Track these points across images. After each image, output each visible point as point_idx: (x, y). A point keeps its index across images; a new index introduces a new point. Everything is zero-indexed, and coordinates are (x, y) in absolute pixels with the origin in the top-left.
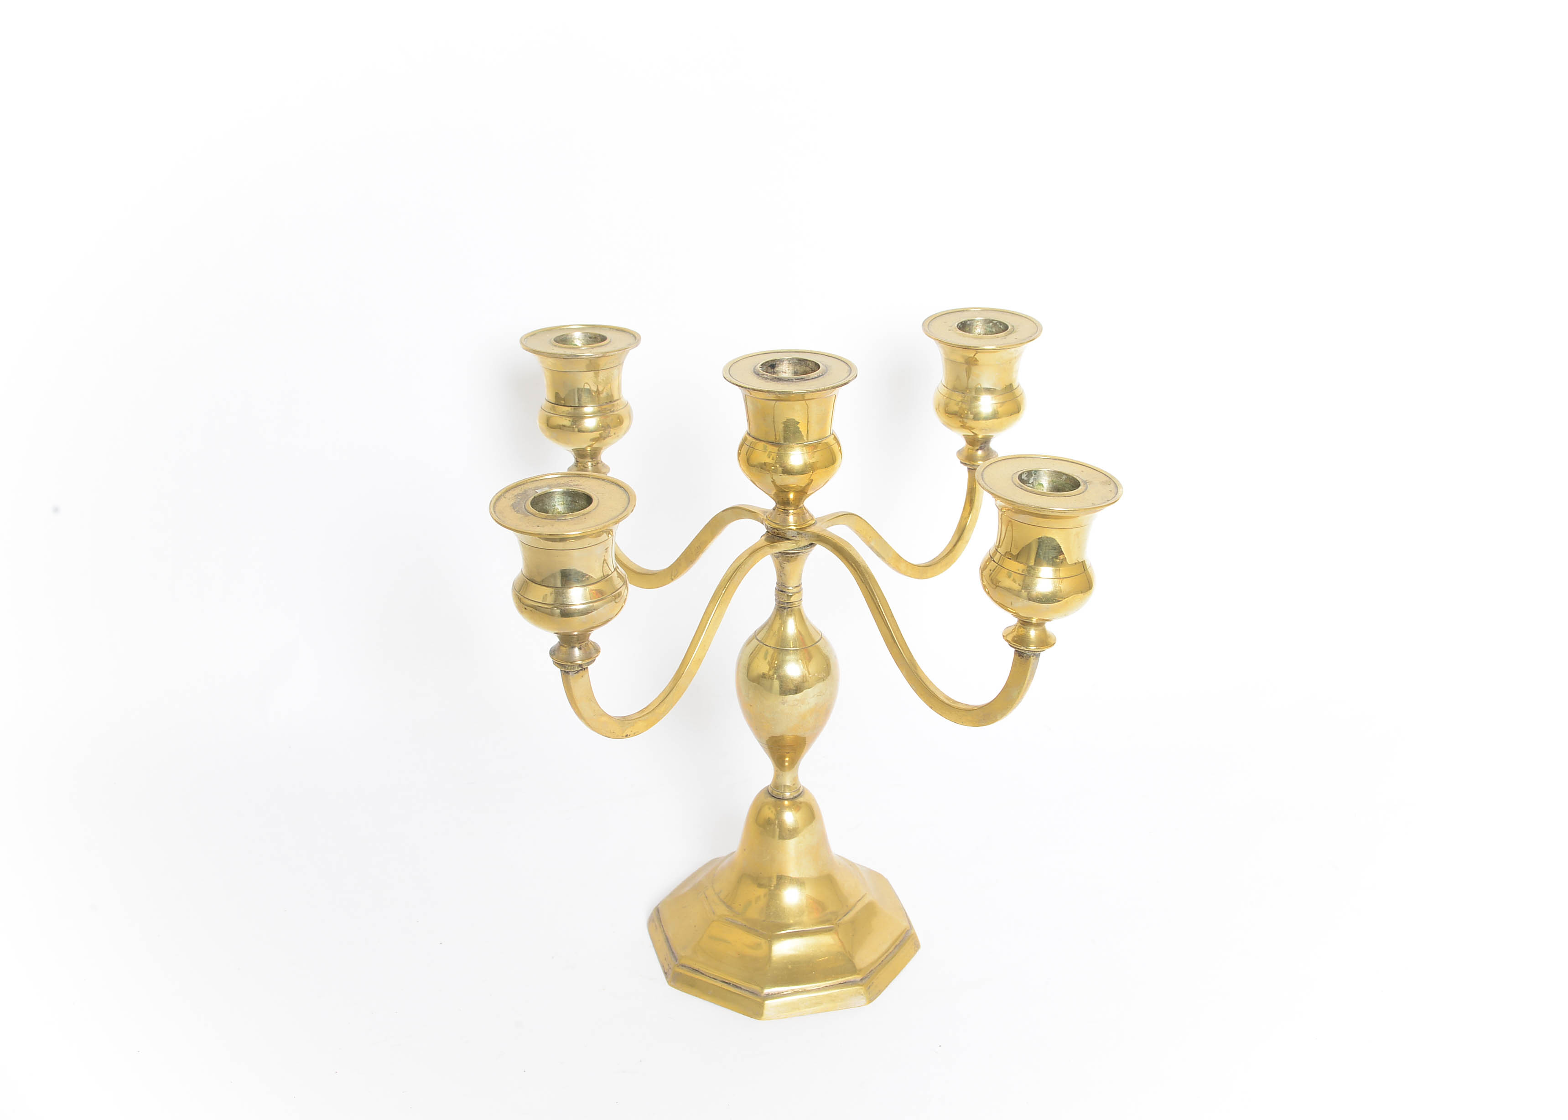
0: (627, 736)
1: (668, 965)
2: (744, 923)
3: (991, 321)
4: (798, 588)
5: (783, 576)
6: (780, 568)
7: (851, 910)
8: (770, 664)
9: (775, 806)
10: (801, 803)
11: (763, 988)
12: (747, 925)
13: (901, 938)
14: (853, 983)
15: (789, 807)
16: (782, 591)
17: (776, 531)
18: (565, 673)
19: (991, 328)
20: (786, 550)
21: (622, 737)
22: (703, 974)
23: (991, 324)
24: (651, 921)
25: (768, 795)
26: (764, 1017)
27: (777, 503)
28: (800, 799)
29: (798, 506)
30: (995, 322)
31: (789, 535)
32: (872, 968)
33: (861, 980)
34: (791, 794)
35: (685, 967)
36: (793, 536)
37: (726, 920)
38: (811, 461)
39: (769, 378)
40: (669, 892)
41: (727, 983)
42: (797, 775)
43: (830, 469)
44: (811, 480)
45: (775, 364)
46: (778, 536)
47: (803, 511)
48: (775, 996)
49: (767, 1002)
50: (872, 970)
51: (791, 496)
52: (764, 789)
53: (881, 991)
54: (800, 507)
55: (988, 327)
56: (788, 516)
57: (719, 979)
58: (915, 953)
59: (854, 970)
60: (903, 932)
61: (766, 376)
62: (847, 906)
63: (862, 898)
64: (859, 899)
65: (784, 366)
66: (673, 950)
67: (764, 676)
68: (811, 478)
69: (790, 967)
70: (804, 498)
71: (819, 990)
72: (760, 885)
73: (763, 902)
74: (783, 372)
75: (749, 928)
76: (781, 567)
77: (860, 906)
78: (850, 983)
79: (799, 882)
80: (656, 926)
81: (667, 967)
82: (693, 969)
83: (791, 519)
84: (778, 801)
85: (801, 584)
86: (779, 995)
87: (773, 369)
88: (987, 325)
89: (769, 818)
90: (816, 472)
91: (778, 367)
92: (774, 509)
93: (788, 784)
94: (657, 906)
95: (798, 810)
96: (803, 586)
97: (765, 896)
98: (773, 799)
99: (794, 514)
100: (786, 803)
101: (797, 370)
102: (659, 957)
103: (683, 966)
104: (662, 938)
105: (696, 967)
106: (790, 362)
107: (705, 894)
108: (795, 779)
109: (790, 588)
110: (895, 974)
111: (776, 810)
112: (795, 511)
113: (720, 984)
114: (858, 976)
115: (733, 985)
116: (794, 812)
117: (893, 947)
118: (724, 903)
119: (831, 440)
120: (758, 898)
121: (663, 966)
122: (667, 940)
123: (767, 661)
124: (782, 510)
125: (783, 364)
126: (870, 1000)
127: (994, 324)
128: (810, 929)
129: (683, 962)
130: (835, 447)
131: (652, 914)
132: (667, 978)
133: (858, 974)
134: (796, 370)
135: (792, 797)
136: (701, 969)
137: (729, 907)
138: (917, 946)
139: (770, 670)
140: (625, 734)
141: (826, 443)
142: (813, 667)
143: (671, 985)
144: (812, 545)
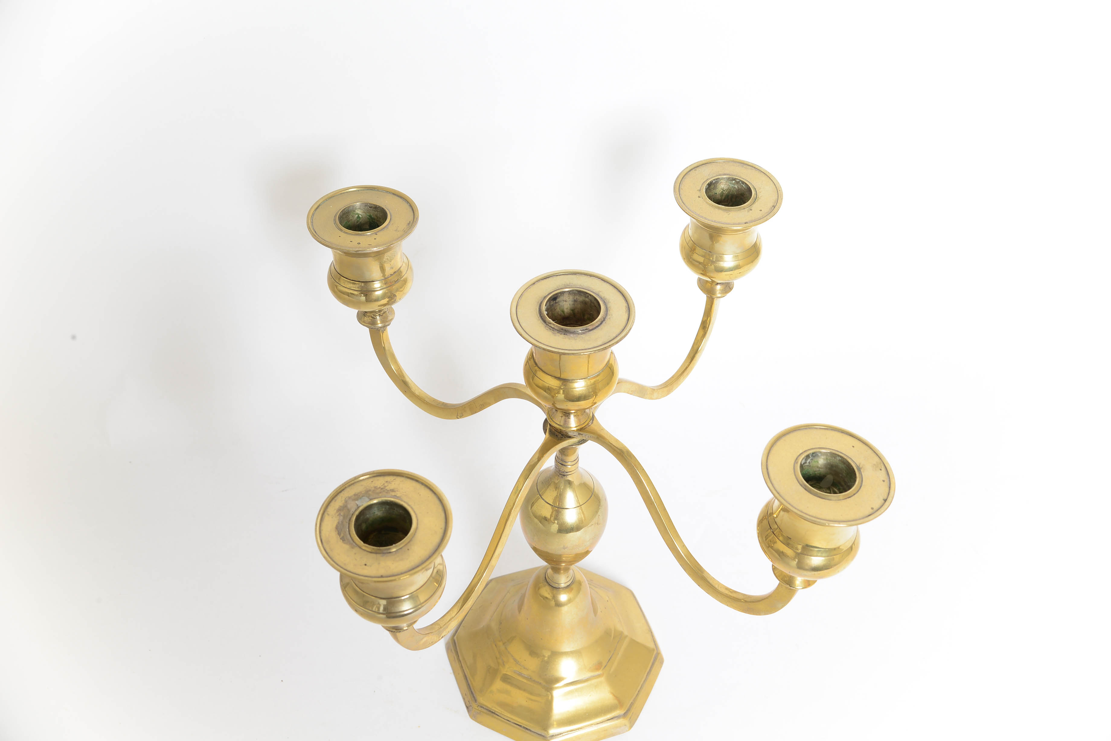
1: (469, 701)
3: (735, 179)
7: (614, 656)
9: (552, 591)
12: (532, 677)
13: (650, 664)
14: (618, 717)
15: (564, 592)
19: (734, 184)
22: (498, 716)
23: (734, 182)
30: (737, 180)
31: (570, 434)
32: (632, 700)
33: (624, 714)
34: (565, 584)
35: (483, 708)
36: (575, 436)
39: (555, 328)
45: (557, 297)
55: (730, 183)
61: (553, 326)
65: (565, 296)
66: (472, 690)
67: (545, 519)
68: (594, 402)
71: (591, 726)
74: (563, 301)
75: (534, 681)
80: (454, 657)
82: (490, 711)
84: (554, 589)
87: (555, 300)
88: (730, 182)
90: (598, 395)
91: (559, 297)
98: (550, 587)
100: (561, 590)
101: (577, 299)
102: (461, 692)
103: (481, 707)
104: (460, 673)
105: (493, 709)
106: (571, 293)
109: (569, 463)
111: (553, 594)
114: (621, 711)
115: (524, 727)
116: (567, 594)
117: (646, 674)
122: (466, 677)
124: (564, 414)
125: (564, 295)
126: (632, 726)
127: (736, 182)
128: (583, 678)
129: (481, 702)
132: (468, 711)
133: (621, 709)
134: (575, 298)
135: (566, 586)
136: (497, 711)
138: (663, 662)
139: (550, 514)
143: (472, 719)
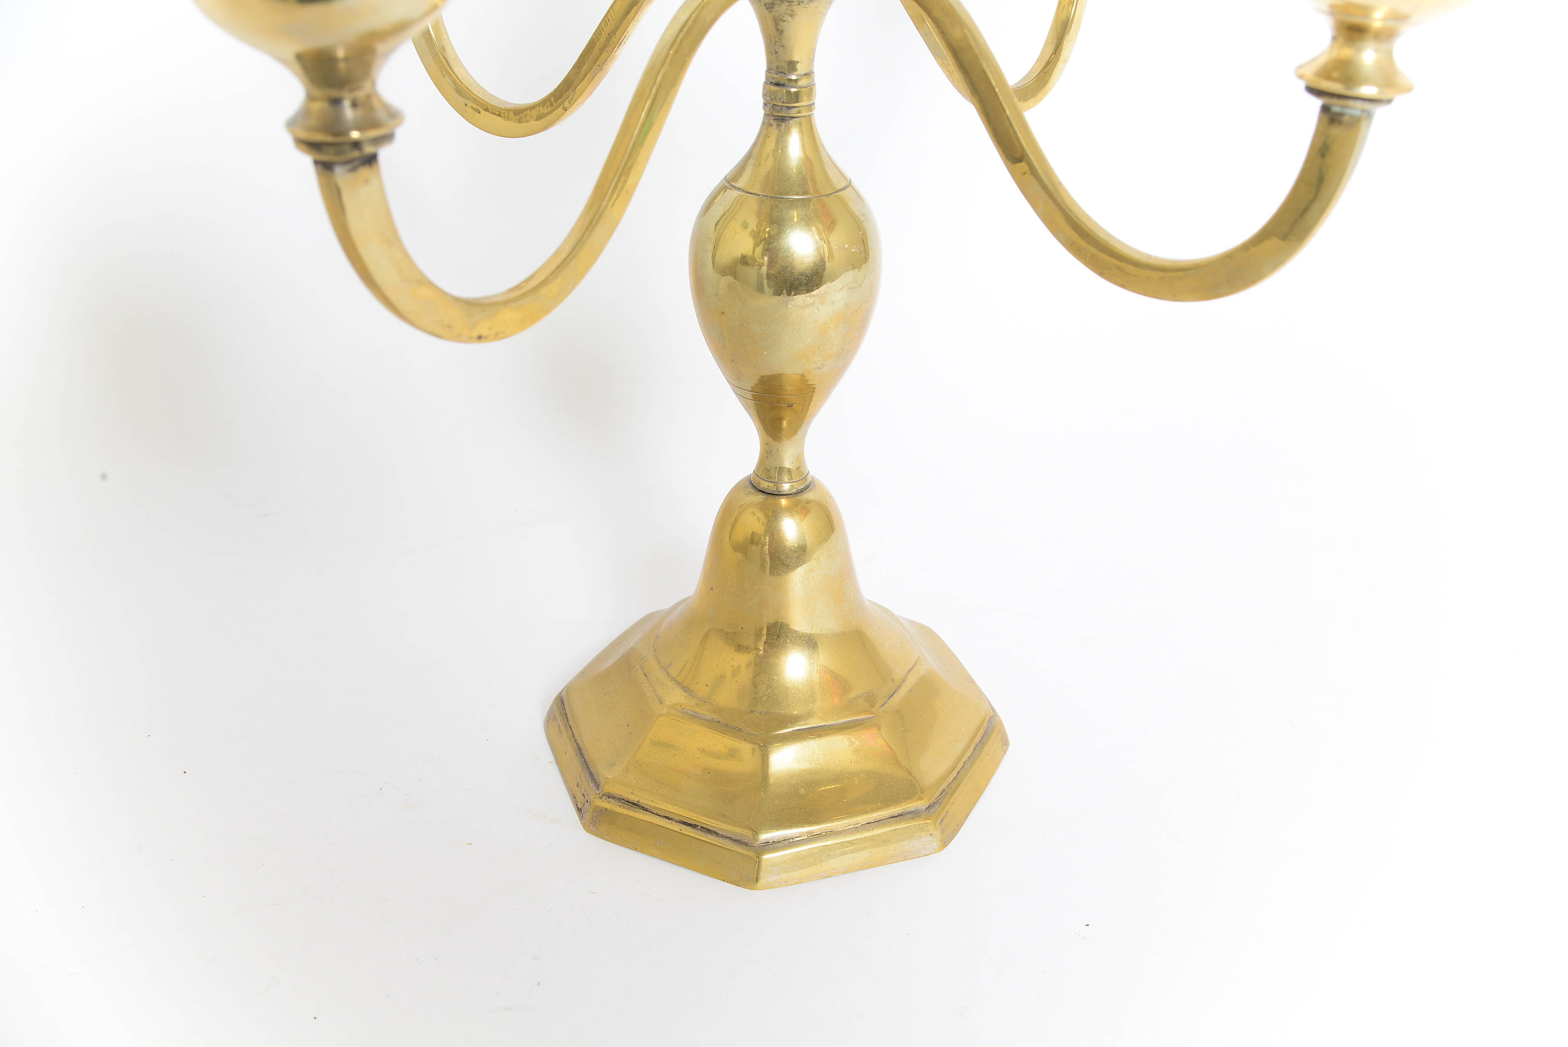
0: (480, 338)
1: (583, 795)
2: (715, 717)
4: (808, 78)
5: (781, 51)
6: (775, 33)
7: (899, 687)
8: (755, 235)
9: (763, 508)
10: (808, 502)
11: (756, 833)
12: (721, 720)
13: (982, 731)
14: (914, 814)
15: (790, 510)
16: (778, 84)
18: (325, 167)
21: (470, 340)
22: (646, 810)
24: (550, 720)
25: (753, 490)
26: (762, 882)
28: (808, 496)
32: (944, 786)
33: (927, 808)
34: (792, 486)
35: (614, 798)
37: (684, 713)
40: (580, 669)
41: (690, 825)
42: (803, 450)
48: (778, 845)
49: (766, 857)
50: (944, 790)
52: (745, 478)
53: (959, 826)
57: (676, 818)
58: (1003, 756)
59: (912, 789)
60: (984, 720)
62: (893, 680)
63: (914, 666)
64: (910, 667)
66: (591, 769)
67: (743, 259)
69: (802, 791)
71: (856, 829)
72: (740, 648)
73: (745, 676)
75: (727, 725)
76: (777, 30)
77: (911, 681)
78: (910, 816)
79: (810, 642)
80: (559, 727)
81: (579, 797)
82: (629, 802)
84: (771, 499)
86: (787, 842)
89: (753, 534)
93: (787, 464)
94: (560, 693)
95: (805, 515)
97: (748, 665)
98: (761, 497)
100: (784, 502)
102: (566, 781)
103: (609, 797)
104: (570, 749)
105: (634, 798)
107: (642, 669)
108: (800, 458)
110: (978, 792)
111: (766, 516)
113: (677, 827)
114: (919, 802)
115: (702, 827)
116: (798, 518)
117: (973, 746)
118: (679, 683)
120: (736, 671)
121: (574, 797)
122: (580, 751)
123: (749, 230)
126: (945, 843)
128: (834, 722)
129: (608, 788)
131: (551, 707)
132: (581, 817)
133: (921, 799)
135: (794, 491)
136: (643, 802)
137: (686, 689)
138: (1005, 743)
139: (756, 245)
140: (475, 334)
142: (837, 238)
143: (589, 831)
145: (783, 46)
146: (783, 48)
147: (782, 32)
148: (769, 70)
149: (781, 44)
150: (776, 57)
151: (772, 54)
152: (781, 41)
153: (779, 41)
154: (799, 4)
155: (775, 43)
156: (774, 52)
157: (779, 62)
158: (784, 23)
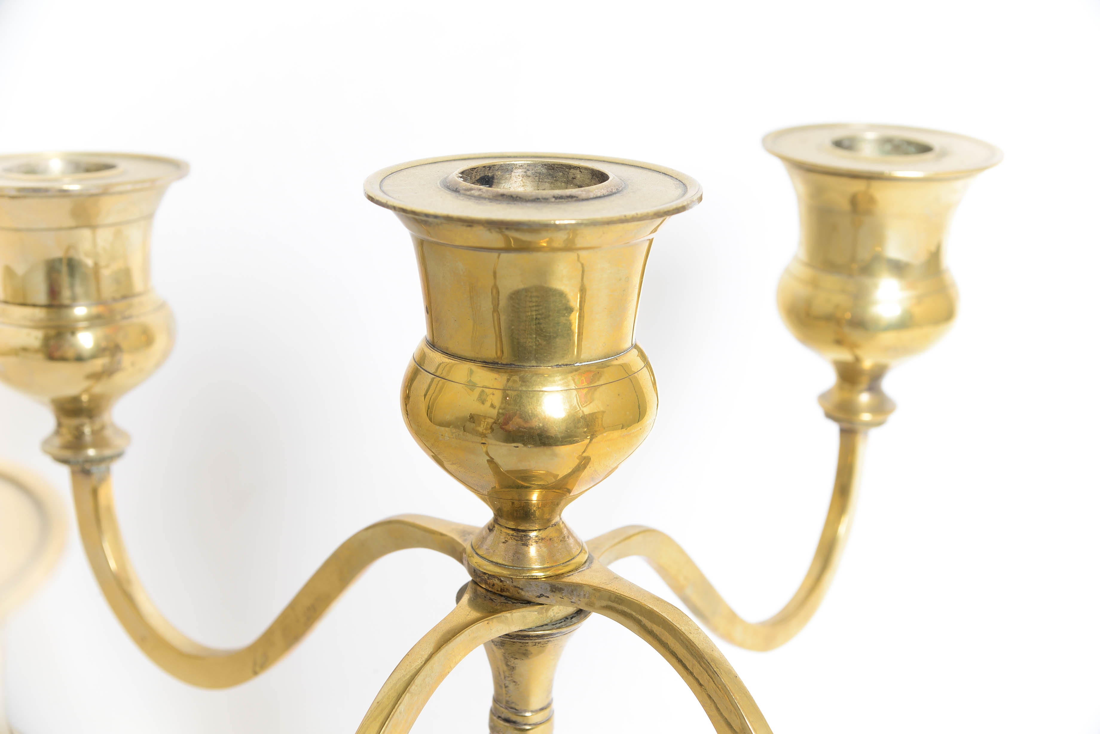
4: (545, 713)
5: (511, 686)
6: (505, 668)
16: (507, 720)
17: (496, 581)
20: (522, 628)
27: (499, 513)
29: (549, 520)
31: (528, 590)
36: (538, 593)
38: (587, 410)
39: (484, 195)
43: (635, 429)
44: (585, 458)
45: (494, 174)
46: (502, 596)
47: (560, 531)
51: (535, 497)
54: (553, 522)
56: (527, 545)
61: (477, 193)
68: (584, 455)
70: (562, 503)
76: (507, 665)
83: (533, 551)
85: (552, 700)
87: (491, 181)
90: (599, 437)
92: (490, 529)
96: (554, 706)
99: (539, 540)
106: (530, 169)
109: (528, 714)
112: (543, 534)
119: (632, 358)
124: (511, 532)
130: (644, 376)
141: (621, 365)
144: (580, 614)
145: (514, 682)
146: (514, 683)
147: (513, 668)
148: (496, 700)
149: (512, 680)
150: (506, 691)
151: (501, 687)
152: (511, 677)
153: (510, 676)
154: (535, 645)
155: (505, 678)
156: (503, 686)
157: (510, 697)
158: (516, 660)
